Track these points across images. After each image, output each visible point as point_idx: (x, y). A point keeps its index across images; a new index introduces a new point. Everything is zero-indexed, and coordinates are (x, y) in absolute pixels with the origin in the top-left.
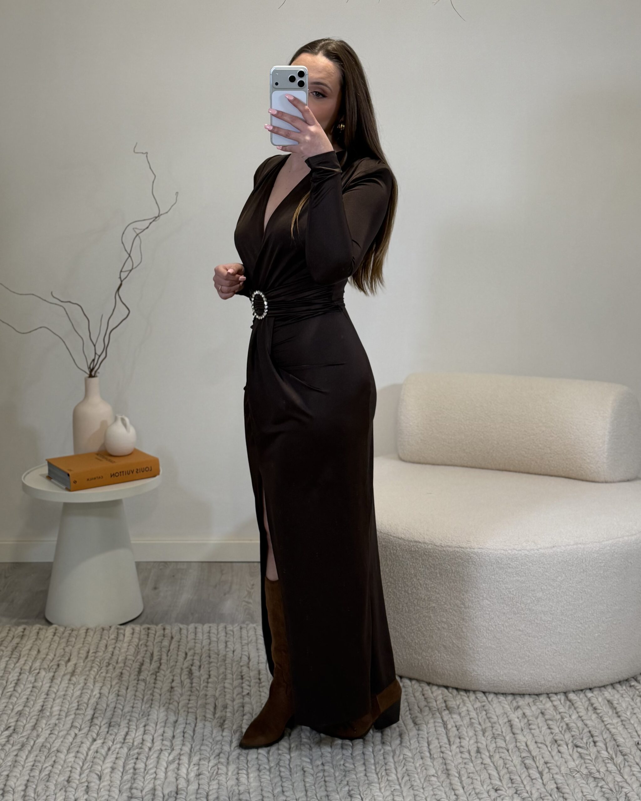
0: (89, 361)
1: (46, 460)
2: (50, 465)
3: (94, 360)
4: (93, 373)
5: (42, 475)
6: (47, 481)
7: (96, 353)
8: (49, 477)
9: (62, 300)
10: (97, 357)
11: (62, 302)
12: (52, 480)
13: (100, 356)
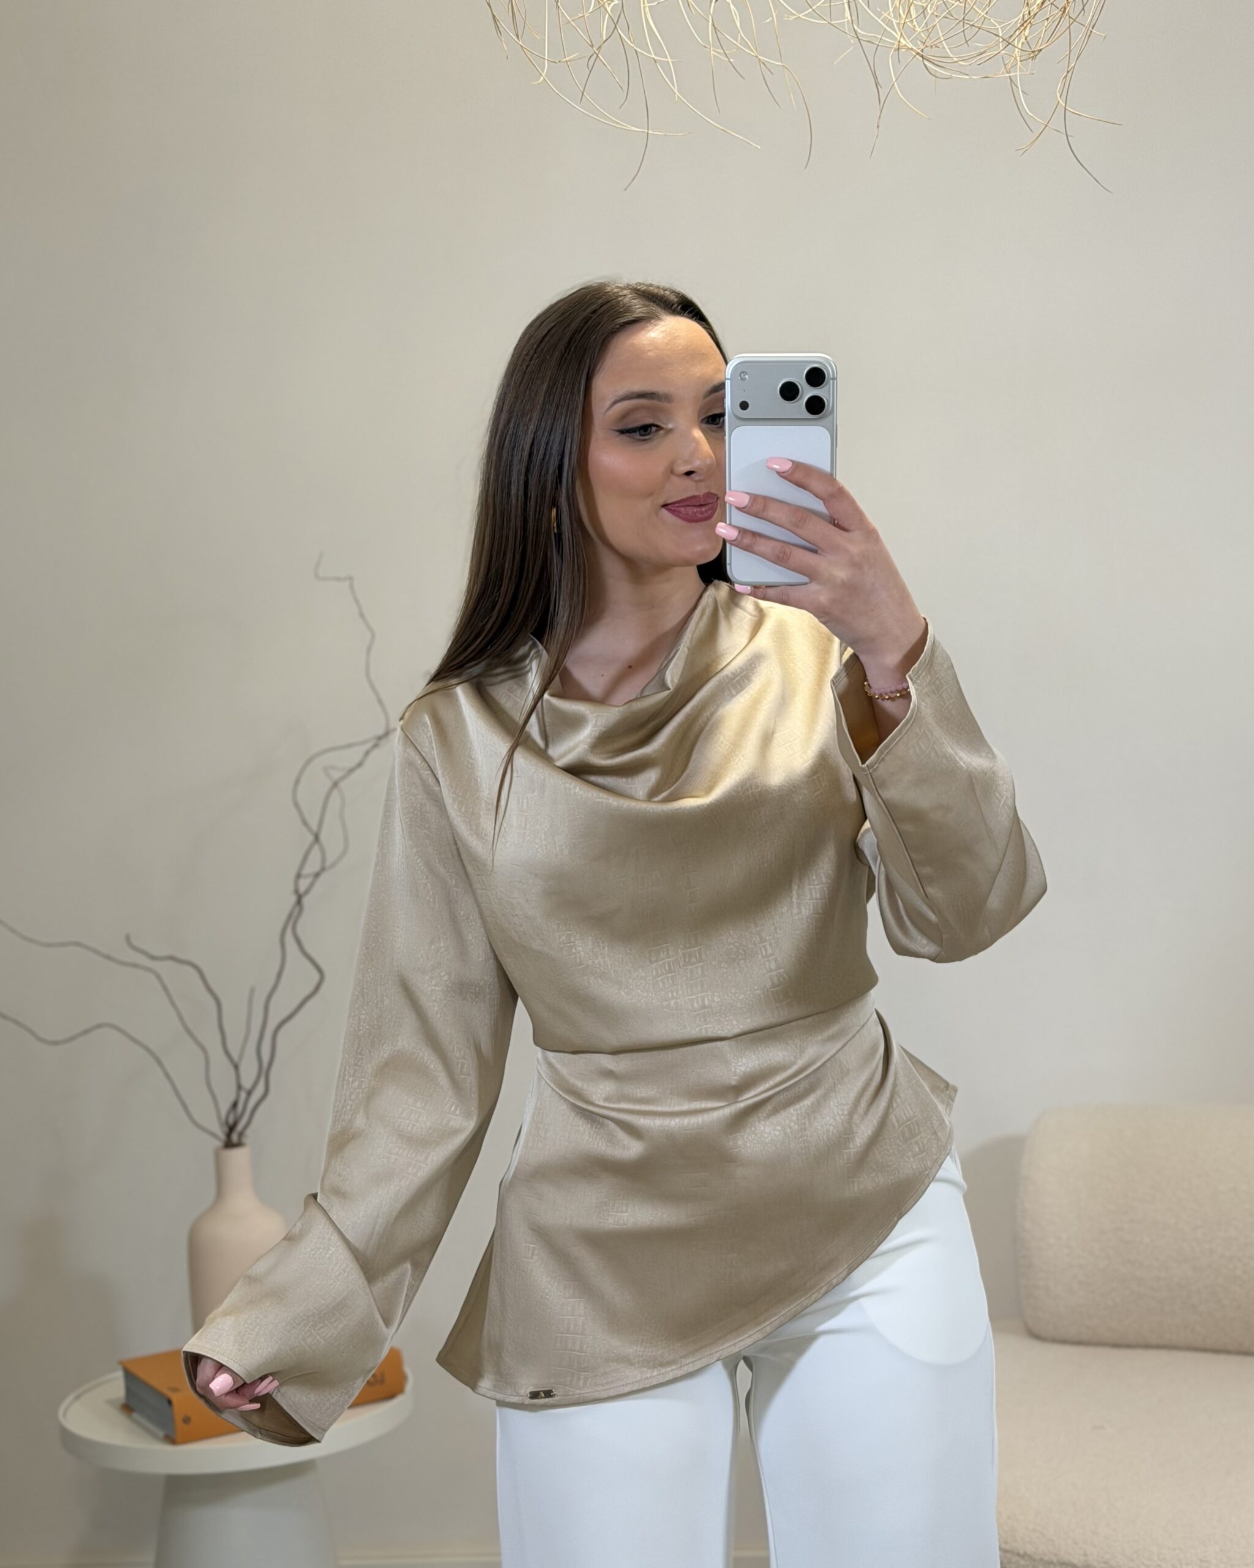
0: (225, 1107)
1: (121, 1363)
2: (130, 1377)
3: (235, 1105)
4: (235, 1137)
5: (110, 1402)
6: (121, 1418)
7: (239, 1087)
8: (128, 1408)
9: (154, 952)
10: (243, 1095)
11: (153, 958)
12: (135, 1415)
13: (249, 1093)
